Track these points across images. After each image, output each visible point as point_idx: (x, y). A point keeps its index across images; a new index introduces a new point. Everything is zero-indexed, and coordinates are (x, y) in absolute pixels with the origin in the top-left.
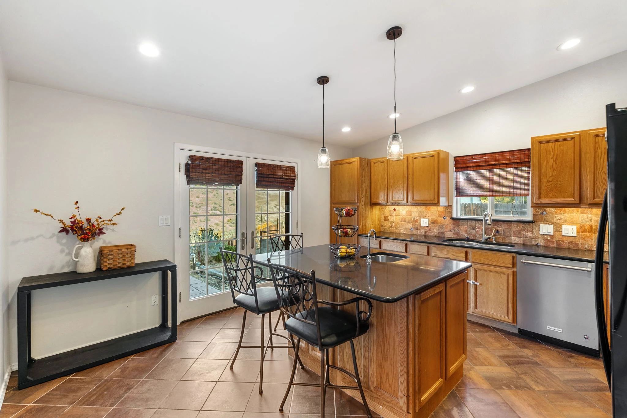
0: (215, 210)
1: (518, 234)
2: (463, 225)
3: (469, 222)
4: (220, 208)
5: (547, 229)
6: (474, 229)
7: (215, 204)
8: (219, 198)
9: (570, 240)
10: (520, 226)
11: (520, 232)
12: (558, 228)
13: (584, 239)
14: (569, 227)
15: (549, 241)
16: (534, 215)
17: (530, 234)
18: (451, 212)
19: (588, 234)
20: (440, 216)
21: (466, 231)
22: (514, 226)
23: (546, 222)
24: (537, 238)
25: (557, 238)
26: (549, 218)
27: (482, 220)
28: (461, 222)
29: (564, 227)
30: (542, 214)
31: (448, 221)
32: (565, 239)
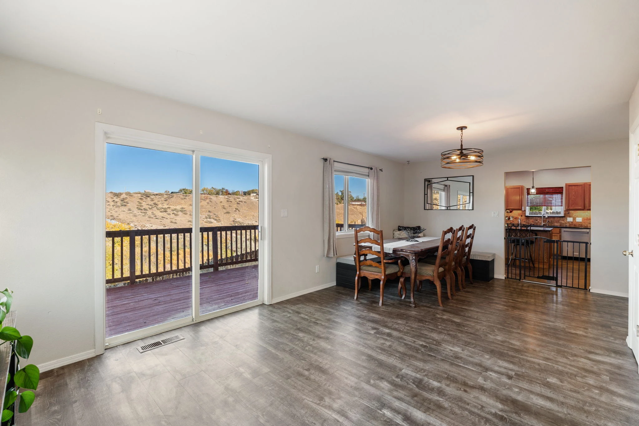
0: (209, 218)
1: (558, 222)
2: (531, 219)
3: (534, 218)
4: (215, 216)
5: (570, 219)
6: (537, 220)
7: (209, 212)
8: (213, 206)
9: (579, 223)
10: (559, 219)
11: (558, 221)
12: (574, 219)
13: (584, 223)
14: (579, 218)
15: (571, 224)
16: (565, 214)
17: (563, 222)
18: (525, 214)
19: (586, 221)
20: (519, 215)
21: (533, 222)
22: (556, 218)
23: (570, 217)
24: (566, 223)
25: (574, 223)
26: (571, 215)
27: (541, 217)
28: (530, 218)
29: (577, 218)
30: (568, 213)
31: (523, 217)
32: (577, 223)
